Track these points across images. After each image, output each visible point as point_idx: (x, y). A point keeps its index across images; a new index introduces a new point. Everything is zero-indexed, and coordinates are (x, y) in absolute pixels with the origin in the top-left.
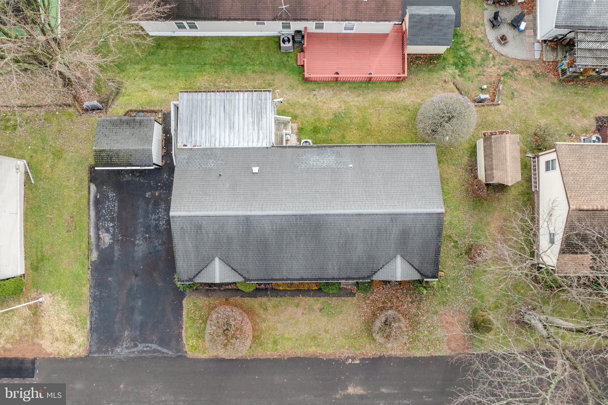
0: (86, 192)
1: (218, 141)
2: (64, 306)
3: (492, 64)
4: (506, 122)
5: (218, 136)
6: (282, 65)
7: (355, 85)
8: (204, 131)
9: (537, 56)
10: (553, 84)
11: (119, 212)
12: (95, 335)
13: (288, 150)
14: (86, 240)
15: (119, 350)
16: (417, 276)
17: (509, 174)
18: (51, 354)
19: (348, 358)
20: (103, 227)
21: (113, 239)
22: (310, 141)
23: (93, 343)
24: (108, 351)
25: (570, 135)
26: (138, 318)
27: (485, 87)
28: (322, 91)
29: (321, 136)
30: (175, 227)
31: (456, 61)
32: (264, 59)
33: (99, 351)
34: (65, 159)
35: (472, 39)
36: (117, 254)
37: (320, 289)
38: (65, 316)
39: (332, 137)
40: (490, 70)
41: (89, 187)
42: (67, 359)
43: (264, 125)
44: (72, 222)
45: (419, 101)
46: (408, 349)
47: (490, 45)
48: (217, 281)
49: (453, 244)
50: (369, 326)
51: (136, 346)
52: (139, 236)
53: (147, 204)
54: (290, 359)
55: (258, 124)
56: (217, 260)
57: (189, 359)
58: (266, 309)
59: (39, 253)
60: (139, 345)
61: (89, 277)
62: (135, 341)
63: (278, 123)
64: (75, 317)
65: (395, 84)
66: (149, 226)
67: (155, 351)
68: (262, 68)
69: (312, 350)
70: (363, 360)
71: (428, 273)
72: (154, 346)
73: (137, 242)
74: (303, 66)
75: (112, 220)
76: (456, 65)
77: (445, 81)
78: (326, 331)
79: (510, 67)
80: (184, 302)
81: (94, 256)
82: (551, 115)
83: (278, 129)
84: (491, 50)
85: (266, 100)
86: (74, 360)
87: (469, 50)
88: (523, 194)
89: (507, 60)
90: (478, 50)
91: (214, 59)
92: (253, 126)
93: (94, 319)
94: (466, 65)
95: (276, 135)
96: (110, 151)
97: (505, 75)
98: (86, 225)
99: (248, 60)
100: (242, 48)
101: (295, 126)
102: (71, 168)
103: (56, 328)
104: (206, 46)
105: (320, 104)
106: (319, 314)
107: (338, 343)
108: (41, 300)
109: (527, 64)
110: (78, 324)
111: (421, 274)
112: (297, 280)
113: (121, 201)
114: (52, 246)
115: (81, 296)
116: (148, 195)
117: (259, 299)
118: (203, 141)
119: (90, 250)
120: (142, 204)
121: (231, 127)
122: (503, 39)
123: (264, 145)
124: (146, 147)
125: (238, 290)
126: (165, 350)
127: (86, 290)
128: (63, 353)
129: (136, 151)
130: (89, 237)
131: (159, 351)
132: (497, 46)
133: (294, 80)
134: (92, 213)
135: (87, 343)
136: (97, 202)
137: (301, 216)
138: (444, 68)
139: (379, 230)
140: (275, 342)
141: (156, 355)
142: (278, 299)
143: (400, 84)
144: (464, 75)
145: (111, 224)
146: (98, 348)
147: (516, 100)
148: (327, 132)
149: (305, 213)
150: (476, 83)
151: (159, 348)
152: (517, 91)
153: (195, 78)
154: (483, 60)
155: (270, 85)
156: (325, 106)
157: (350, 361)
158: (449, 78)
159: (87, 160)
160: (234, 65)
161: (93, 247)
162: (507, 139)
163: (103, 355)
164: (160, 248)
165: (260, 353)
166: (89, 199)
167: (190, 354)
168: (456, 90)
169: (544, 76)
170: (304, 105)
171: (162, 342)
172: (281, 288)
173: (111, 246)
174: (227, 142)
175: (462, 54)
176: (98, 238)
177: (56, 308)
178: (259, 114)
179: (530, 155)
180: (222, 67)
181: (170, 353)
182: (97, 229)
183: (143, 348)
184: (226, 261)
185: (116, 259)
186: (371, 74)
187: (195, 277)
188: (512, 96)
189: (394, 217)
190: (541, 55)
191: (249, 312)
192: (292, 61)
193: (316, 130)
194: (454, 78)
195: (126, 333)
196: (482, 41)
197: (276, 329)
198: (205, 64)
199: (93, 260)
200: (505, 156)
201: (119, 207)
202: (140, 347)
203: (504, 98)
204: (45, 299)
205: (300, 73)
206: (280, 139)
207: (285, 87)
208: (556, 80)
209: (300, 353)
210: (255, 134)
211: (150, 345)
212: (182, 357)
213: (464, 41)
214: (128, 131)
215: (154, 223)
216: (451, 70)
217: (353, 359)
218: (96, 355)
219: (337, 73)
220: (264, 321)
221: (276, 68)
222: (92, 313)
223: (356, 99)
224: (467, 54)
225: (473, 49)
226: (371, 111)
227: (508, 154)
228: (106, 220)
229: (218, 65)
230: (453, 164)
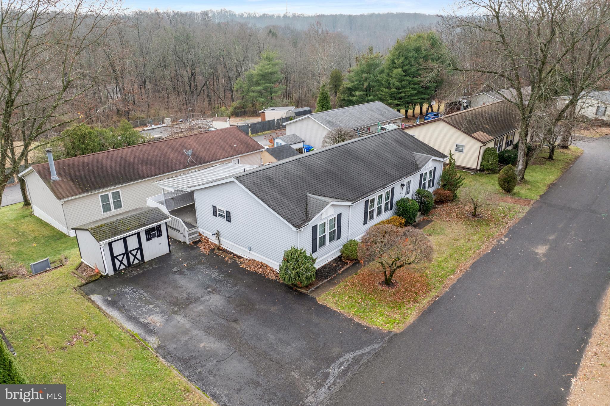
41: (93, 302)
60: (330, 370)
67: (356, 360)
72: (349, 356)
126: (367, 349)
131: (362, 356)
141: (363, 361)
151: (358, 353)
182: (134, 320)
183: (339, 368)
202: (334, 371)
211: (342, 359)
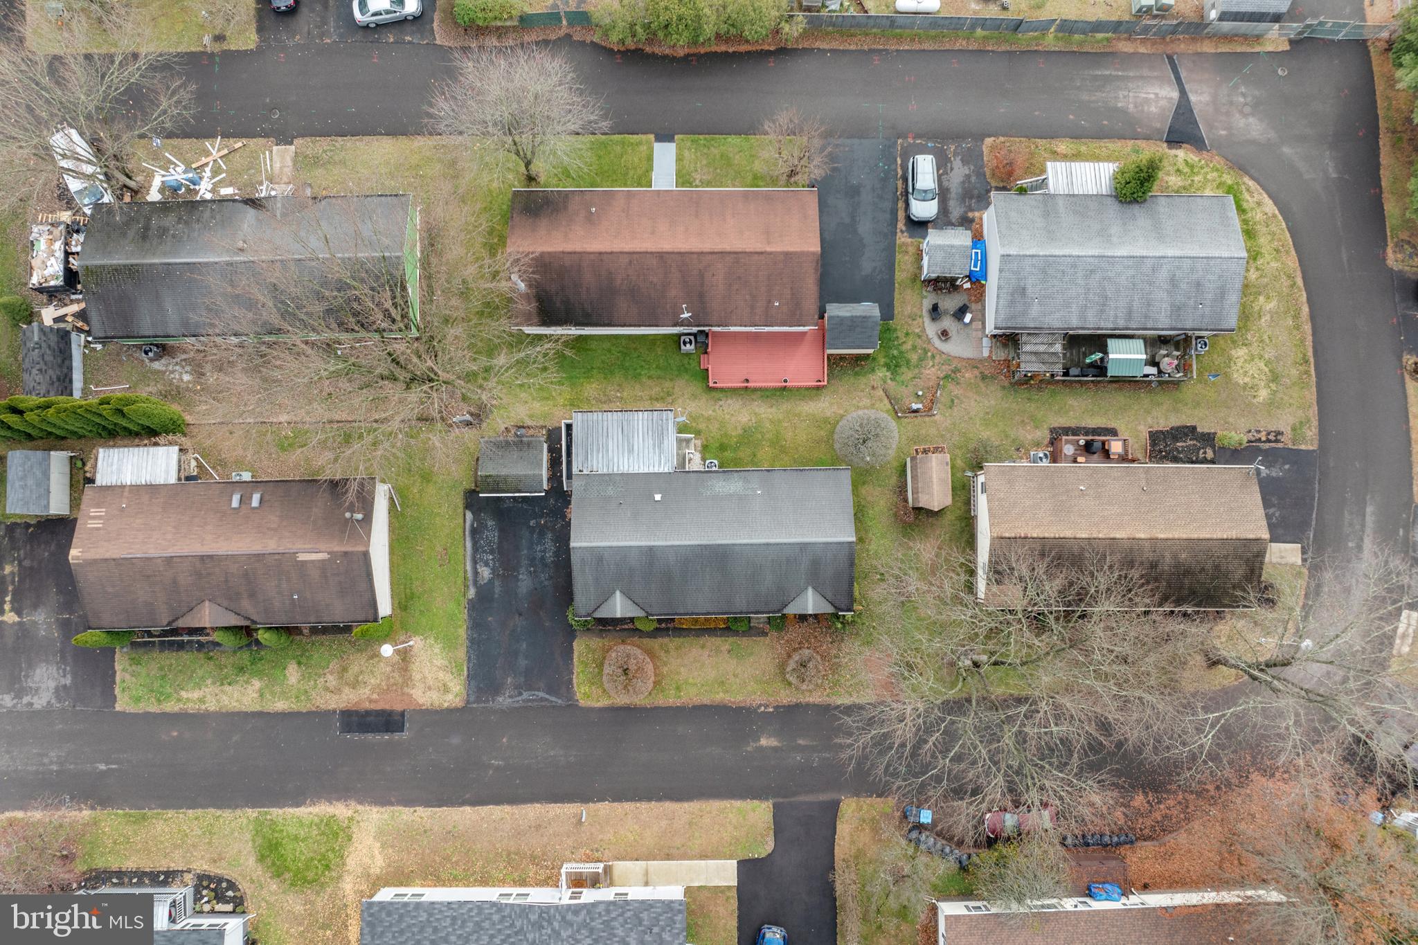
0: (461, 521)
1: (616, 465)
2: (437, 650)
3: (931, 364)
4: (942, 436)
5: (616, 460)
6: (683, 370)
7: (767, 393)
8: (600, 455)
9: (986, 353)
10: (1004, 388)
11: (500, 542)
12: (473, 683)
13: (692, 475)
14: (461, 574)
15: (501, 699)
16: (830, 610)
17: (936, 498)
18: (423, 705)
19: (761, 705)
20: (481, 560)
21: (493, 573)
22: (716, 462)
23: (470, 692)
24: (489, 701)
25: (1018, 449)
26: (522, 663)
27: (920, 393)
28: (730, 401)
29: (728, 454)
30: (575, 559)
31: (888, 361)
32: (661, 361)
33: (478, 700)
34: (435, 483)
35: (907, 334)
36: (497, 590)
37: (728, 628)
38: (439, 662)
39: (741, 454)
40: (928, 372)
41: (465, 515)
42: (442, 711)
43: (666, 448)
44: (446, 554)
45: (841, 412)
46: (828, 696)
47: (929, 341)
48: (618, 615)
49: (879, 577)
50: (782, 667)
51: (520, 694)
52: (522, 570)
53: (532, 533)
54: (694, 707)
55: (660, 447)
56: (618, 593)
57: (582, 709)
58: (667, 652)
59: (408, 590)
60: (525, 694)
61: (466, 617)
62: (519, 689)
63: (679, 441)
64: (450, 663)
65: (815, 392)
66: (535, 558)
67: (542, 699)
68: (659, 372)
69: (720, 697)
70: (776, 707)
71: (843, 606)
72: (541, 694)
73: (521, 576)
74: (707, 370)
75: (492, 552)
76: (887, 366)
77: (873, 388)
78: (735, 676)
79: (952, 367)
80: (575, 644)
81: (472, 593)
82: (996, 426)
83: (679, 448)
84: (932, 348)
85: (667, 420)
86: (450, 711)
87: (904, 348)
88: (960, 519)
89: (949, 359)
90: (914, 348)
91: (603, 362)
92: (654, 449)
93: (471, 665)
94: (900, 367)
95: (678, 454)
96: (497, 476)
97: (946, 377)
98: (461, 558)
99: (643, 363)
100: (635, 349)
101: (699, 442)
102: (443, 493)
103: (429, 676)
104: (593, 346)
105: (727, 417)
106: (727, 656)
107: (749, 688)
108: (411, 643)
109: (973, 364)
110: (454, 670)
111: (835, 607)
112: (702, 614)
113: (501, 530)
114: (423, 582)
115: (457, 638)
116: (532, 523)
117: (660, 640)
118: (600, 465)
119: (466, 587)
120: (525, 533)
121: (631, 451)
122: (945, 334)
123: (666, 470)
124: (536, 472)
125: (637, 629)
126: (553, 699)
127: (462, 632)
128: (437, 703)
129: (525, 476)
130: (465, 572)
131: (547, 700)
132: (937, 343)
133: (696, 387)
134: (469, 544)
135: (465, 692)
136: (474, 532)
137: (706, 546)
138: (873, 370)
139: (788, 561)
140: (678, 689)
141: (543, 704)
142: (681, 640)
143: (819, 392)
144: (897, 378)
145: (491, 557)
146: (478, 697)
147: (955, 409)
148: (736, 449)
149: (711, 543)
150: (911, 388)
151: (547, 696)
152: (958, 398)
153: (582, 385)
154: (921, 360)
155: (669, 394)
156: (733, 419)
157: (763, 708)
158: (878, 383)
159: (461, 483)
160: (627, 369)
161: (470, 583)
162: (934, 459)
163: (483, 705)
164: (546, 583)
165: (660, 701)
166: (465, 529)
167: (582, 703)
168: (886, 399)
169: (993, 377)
170: (708, 419)
171: (550, 691)
172: (684, 627)
173: (491, 581)
174: (626, 467)
175: (895, 352)
176: (476, 573)
177: (429, 653)
178: (660, 435)
179: (969, 474)
180: (612, 373)
181: (560, 701)
182: (475, 562)
183: (529, 696)
184: (627, 595)
185: (496, 596)
186: (785, 381)
187: (593, 612)
188: (952, 404)
189: (803, 546)
190: (991, 352)
191: (651, 654)
192: (694, 364)
193: (723, 448)
194: (885, 382)
195: (509, 680)
196: (919, 337)
197: (678, 673)
198: (592, 368)
199: (470, 597)
200: (931, 477)
201: (499, 537)
202: (525, 695)
203: (941, 407)
204: (416, 642)
205: (704, 379)
206: (682, 460)
207: (686, 396)
208: (1006, 384)
209: (706, 700)
210: (657, 458)
211: (536, 693)
212: (573, 706)
213: (897, 337)
214: (516, 454)
215: (539, 555)
216: (882, 373)
217: (766, 706)
218: (474, 706)
219: (747, 381)
220: (665, 664)
221: (676, 373)
222: (469, 657)
223: (769, 410)
224: (901, 352)
225: (908, 346)
226: (786, 425)
227: (935, 476)
228: (484, 552)
229: (607, 371)
230: (880, 486)
